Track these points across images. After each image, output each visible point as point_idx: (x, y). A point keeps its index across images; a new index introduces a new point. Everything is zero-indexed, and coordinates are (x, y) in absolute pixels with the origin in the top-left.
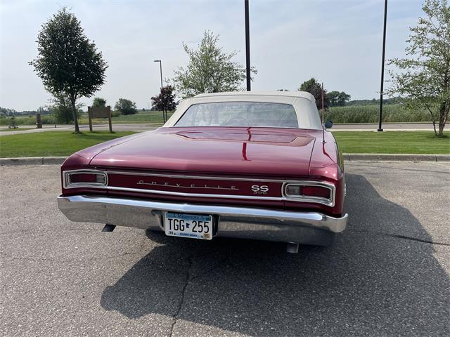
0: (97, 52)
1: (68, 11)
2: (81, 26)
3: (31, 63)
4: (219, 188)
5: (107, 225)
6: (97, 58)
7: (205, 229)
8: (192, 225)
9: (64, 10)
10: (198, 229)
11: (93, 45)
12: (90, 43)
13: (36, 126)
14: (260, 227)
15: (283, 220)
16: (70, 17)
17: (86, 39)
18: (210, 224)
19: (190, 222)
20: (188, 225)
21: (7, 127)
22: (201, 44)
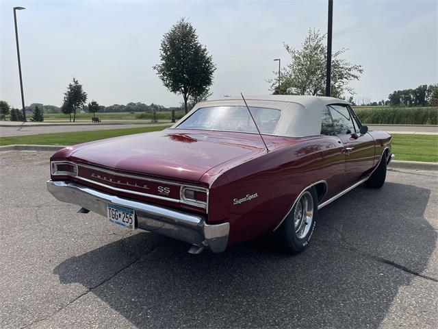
0: (208, 56)
1: (186, 21)
2: (196, 33)
3: (155, 68)
4: (136, 186)
5: (83, 208)
6: (208, 61)
7: (130, 220)
8: (122, 216)
9: (183, 20)
10: (126, 220)
11: (205, 50)
12: (203, 48)
13: (171, 121)
14: (167, 226)
15: (176, 221)
16: (187, 25)
17: (199, 45)
18: (133, 217)
19: (121, 213)
20: (120, 215)
21: (150, 121)
22: (304, 42)
